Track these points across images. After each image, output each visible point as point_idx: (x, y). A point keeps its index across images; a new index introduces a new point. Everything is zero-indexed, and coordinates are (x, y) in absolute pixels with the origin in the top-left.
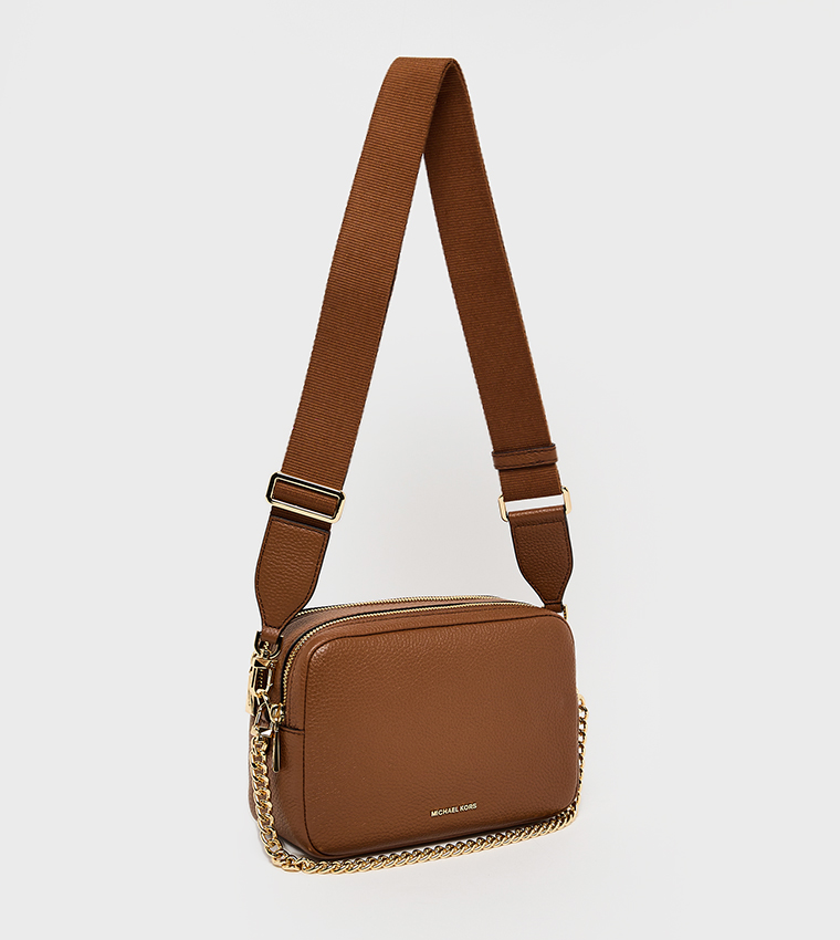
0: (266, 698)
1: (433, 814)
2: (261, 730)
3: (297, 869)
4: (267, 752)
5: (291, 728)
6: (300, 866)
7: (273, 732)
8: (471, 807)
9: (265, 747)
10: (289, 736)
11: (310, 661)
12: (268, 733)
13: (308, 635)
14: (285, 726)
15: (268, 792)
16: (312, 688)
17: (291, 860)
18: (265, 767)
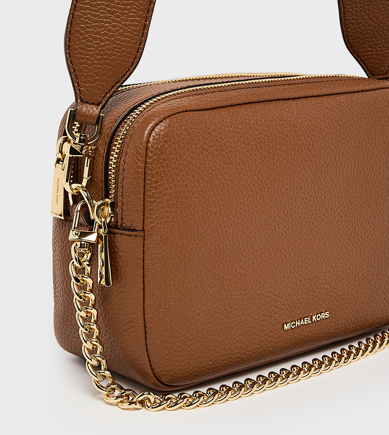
0: (84, 194)
1: (286, 327)
2: (83, 234)
3: (138, 406)
4: (92, 261)
5: (125, 229)
6: (142, 403)
7: (99, 237)
8: (323, 316)
9: (88, 256)
10: (122, 240)
11: (148, 142)
12: (92, 238)
13: (137, 111)
14: (116, 227)
15: (94, 312)
16: (153, 176)
17: (128, 396)
18: (90, 281)
